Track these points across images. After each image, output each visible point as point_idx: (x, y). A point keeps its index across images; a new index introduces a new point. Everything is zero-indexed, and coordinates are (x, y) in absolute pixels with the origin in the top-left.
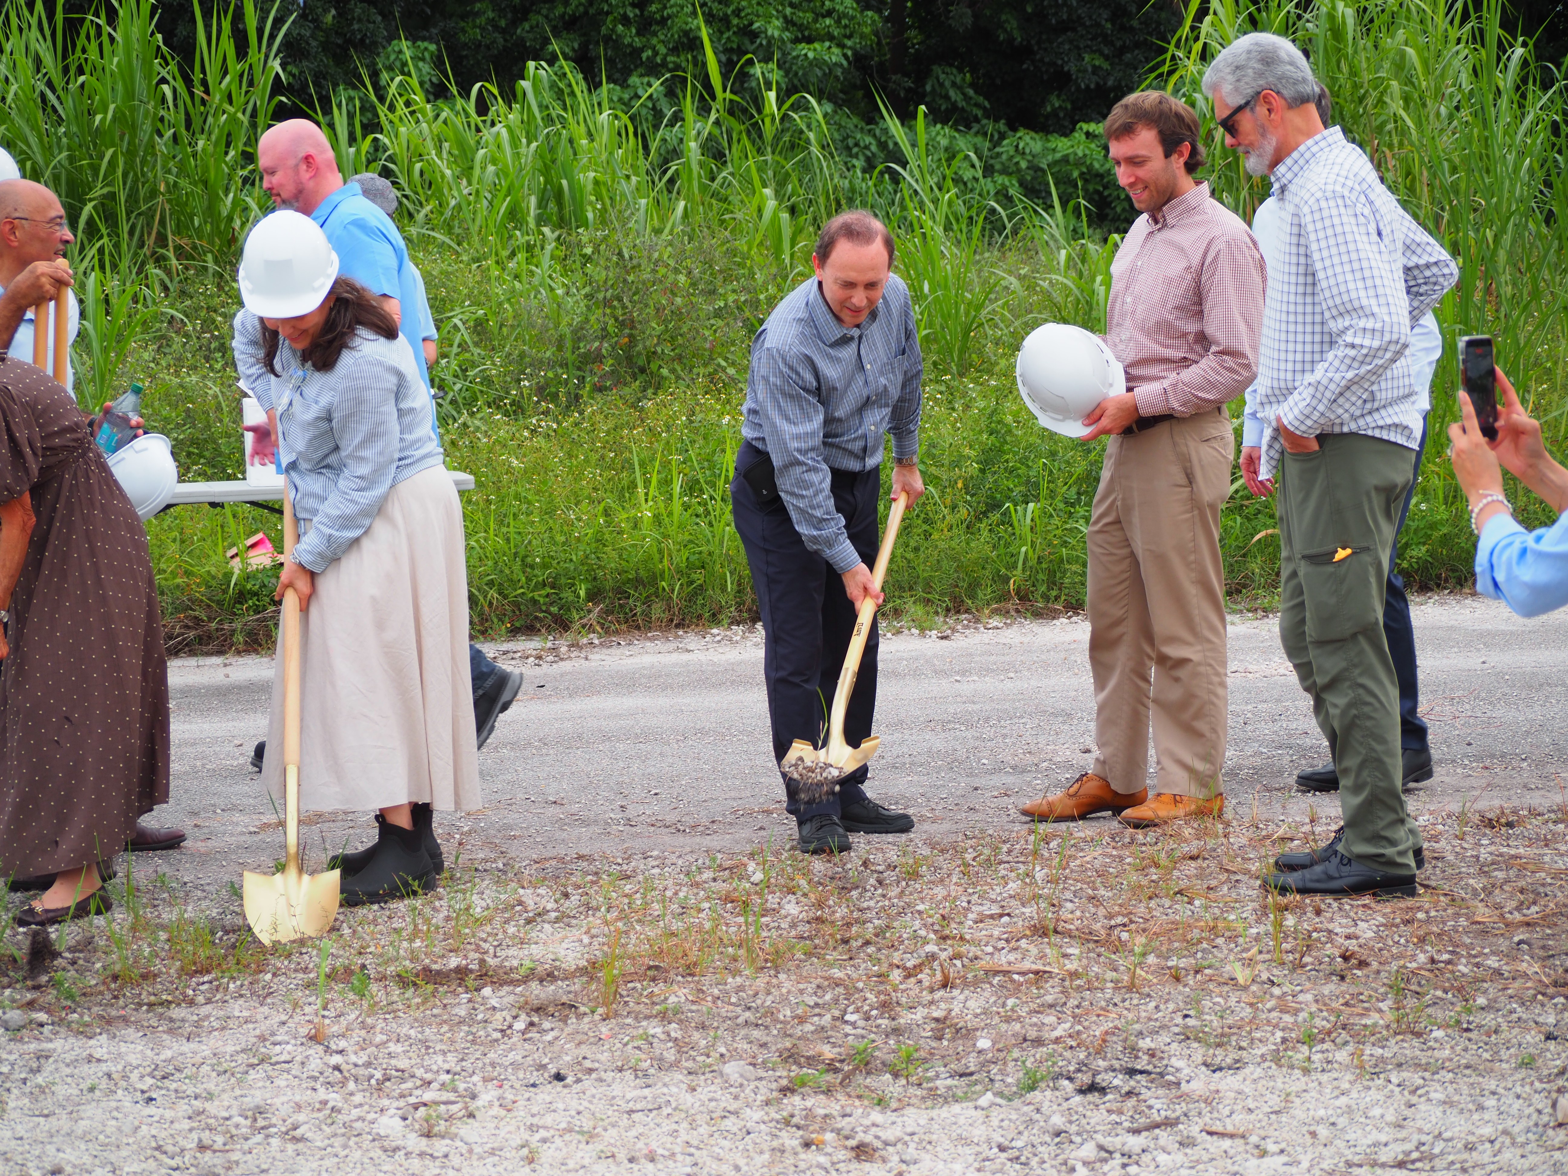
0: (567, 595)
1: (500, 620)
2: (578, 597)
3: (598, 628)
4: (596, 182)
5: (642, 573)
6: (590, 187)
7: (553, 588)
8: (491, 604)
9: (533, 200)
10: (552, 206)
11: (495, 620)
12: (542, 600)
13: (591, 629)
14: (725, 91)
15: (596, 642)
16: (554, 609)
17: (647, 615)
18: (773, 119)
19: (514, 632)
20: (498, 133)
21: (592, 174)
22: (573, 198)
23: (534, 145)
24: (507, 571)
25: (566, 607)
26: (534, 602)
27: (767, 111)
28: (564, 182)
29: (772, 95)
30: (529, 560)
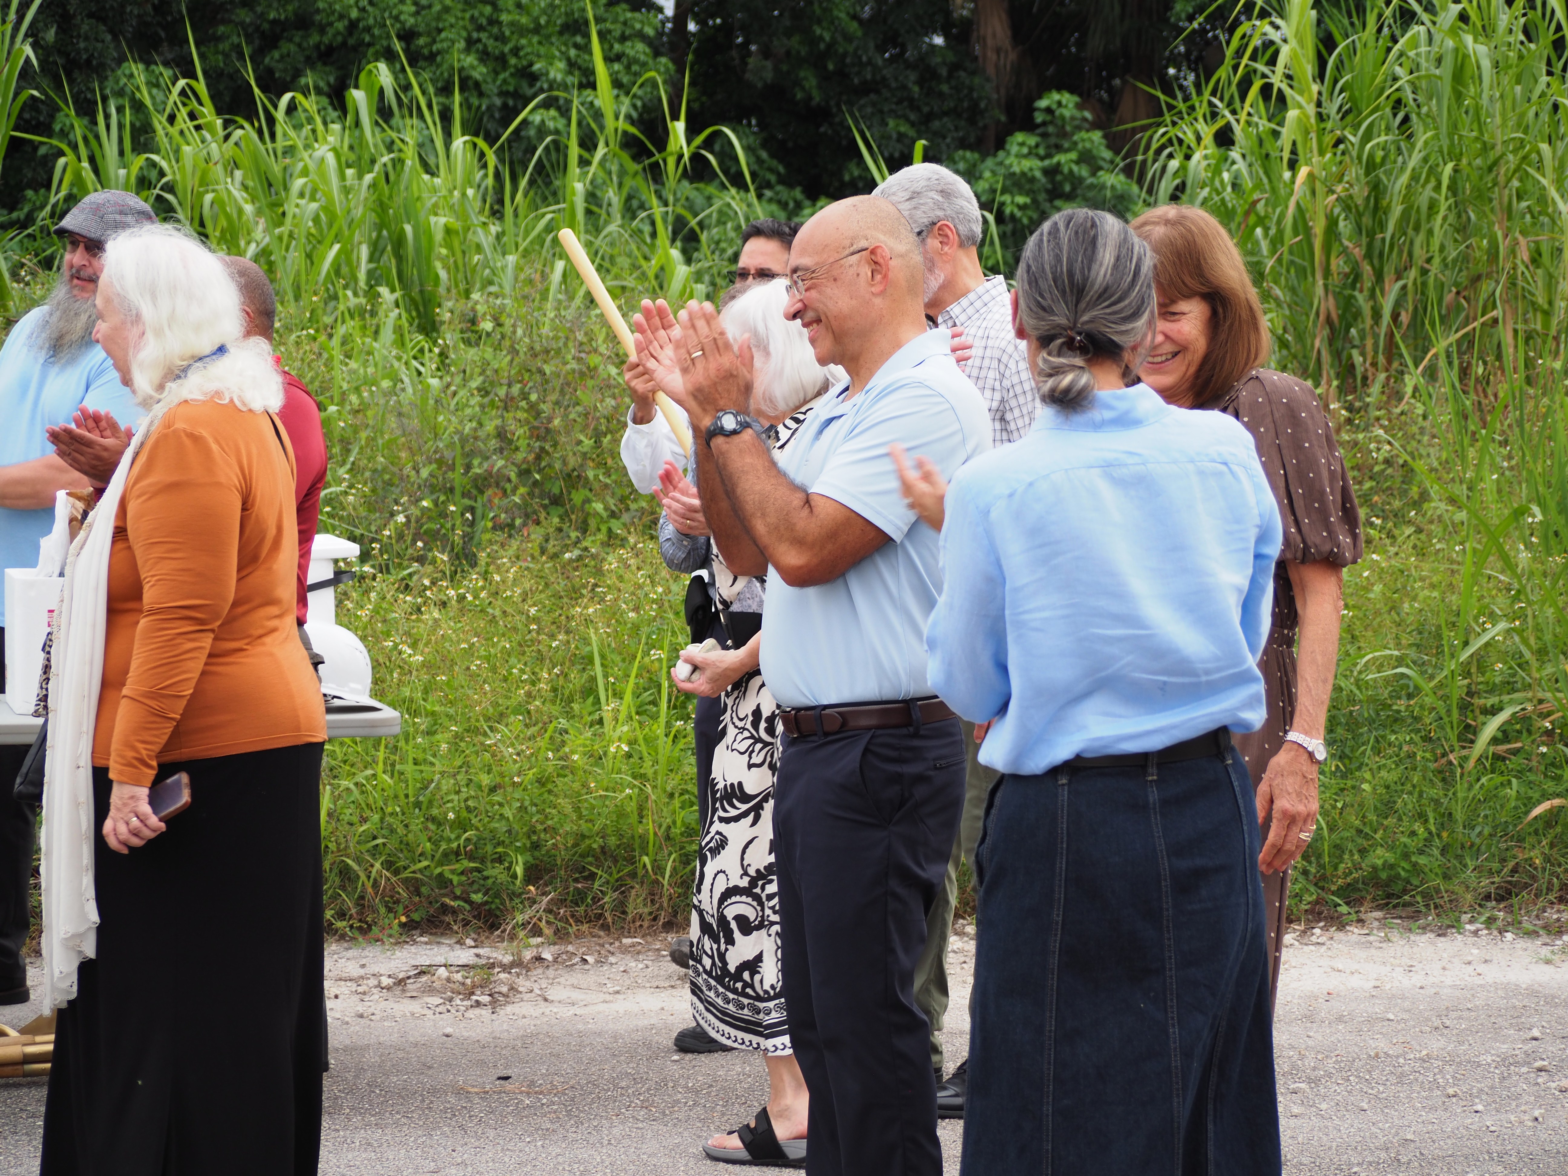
0: (496, 872)
1: (390, 910)
2: (515, 876)
3: (547, 931)
4: (448, 231)
5: (613, 841)
6: (439, 236)
7: (471, 857)
8: (376, 885)
9: (364, 251)
10: (389, 260)
11: (383, 910)
12: (455, 879)
13: (536, 932)
14: (617, 118)
15: (547, 955)
16: (477, 898)
17: (621, 908)
18: (681, 156)
19: (410, 928)
20: (322, 159)
21: (442, 220)
22: (418, 250)
23: (368, 178)
24: (401, 831)
25: (494, 891)
26: (443, 882)
27: (672, 146)
28: (408, 228)
29: (679, 128)
30: (435, 812)
